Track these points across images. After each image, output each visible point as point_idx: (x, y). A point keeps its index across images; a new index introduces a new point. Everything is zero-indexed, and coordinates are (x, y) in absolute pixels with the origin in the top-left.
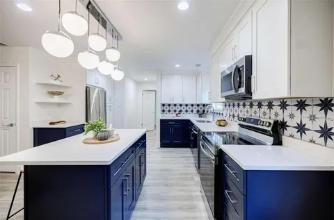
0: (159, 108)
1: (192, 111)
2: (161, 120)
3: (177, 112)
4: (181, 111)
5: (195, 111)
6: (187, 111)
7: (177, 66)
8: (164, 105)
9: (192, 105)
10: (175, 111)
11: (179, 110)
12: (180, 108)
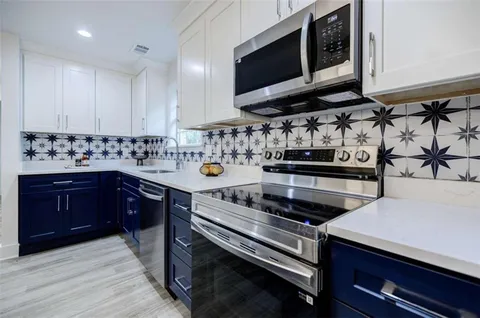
0: (15, 146)
1: (120, 153)
2: (21, 178)
3: (79, 156)
4: (89, 153)
5: (126, 152)
6: (105, 153)
7: (84, 33)
8: (31, 137)
9: (120, 141)
10: (72, 153)
11: (84, 150)
12: (86, 146)
